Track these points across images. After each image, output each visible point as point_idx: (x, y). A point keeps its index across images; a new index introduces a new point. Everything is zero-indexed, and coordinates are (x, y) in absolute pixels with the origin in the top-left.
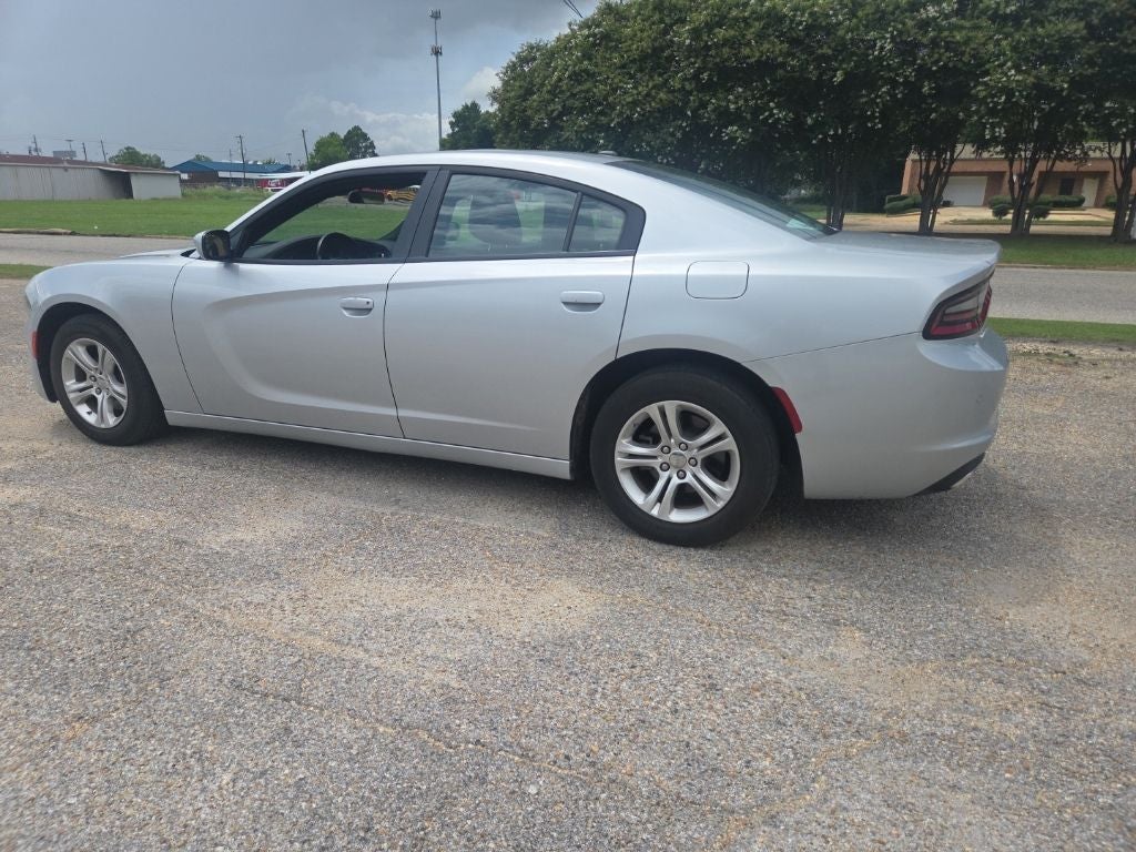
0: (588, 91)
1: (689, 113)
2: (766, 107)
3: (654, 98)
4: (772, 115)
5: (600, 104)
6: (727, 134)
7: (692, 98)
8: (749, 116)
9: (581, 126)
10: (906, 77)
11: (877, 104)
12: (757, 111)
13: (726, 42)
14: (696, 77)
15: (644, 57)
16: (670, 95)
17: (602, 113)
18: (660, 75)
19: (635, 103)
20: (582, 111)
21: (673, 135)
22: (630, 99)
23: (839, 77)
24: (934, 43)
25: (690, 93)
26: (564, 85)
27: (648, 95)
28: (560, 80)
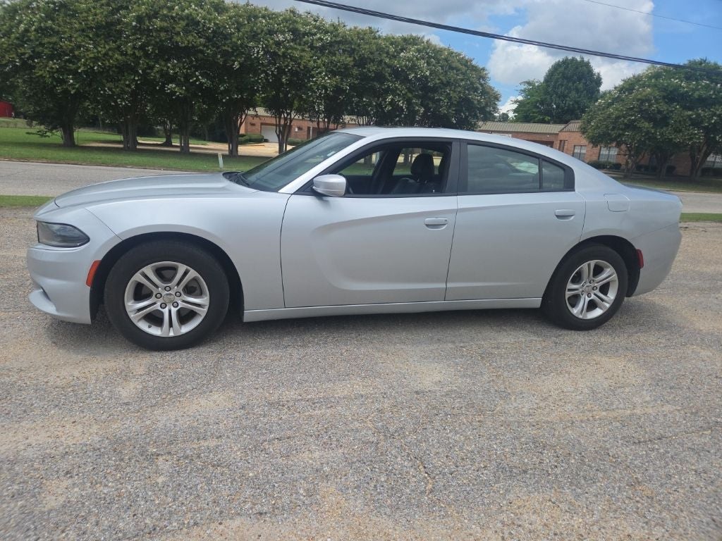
0: (55, 43)
1: (140, 71)
2: (193, 75)
3: (111, 57)
4: (198, 80)
5: (68, 55)
6: (169, 89)
7: (141, 62)
8: (182, 79)
9: (52, 68)
10: (272, 72)
11: (259, 83)
12: (187, 77)
13: (162, 29)
14: (142, 48)
15: (99, 27)
16: (124, 57)
17: (69, 61)
18: (115, 42)
19: (96, 59)
20: (51, 57)
21: (129, 86)
22: (92, 55)
23: (236, 65)
24: (284, 55)
25: (140, 58)
26: (32, 35)
27: (106, 54)
28: (27, 31)
